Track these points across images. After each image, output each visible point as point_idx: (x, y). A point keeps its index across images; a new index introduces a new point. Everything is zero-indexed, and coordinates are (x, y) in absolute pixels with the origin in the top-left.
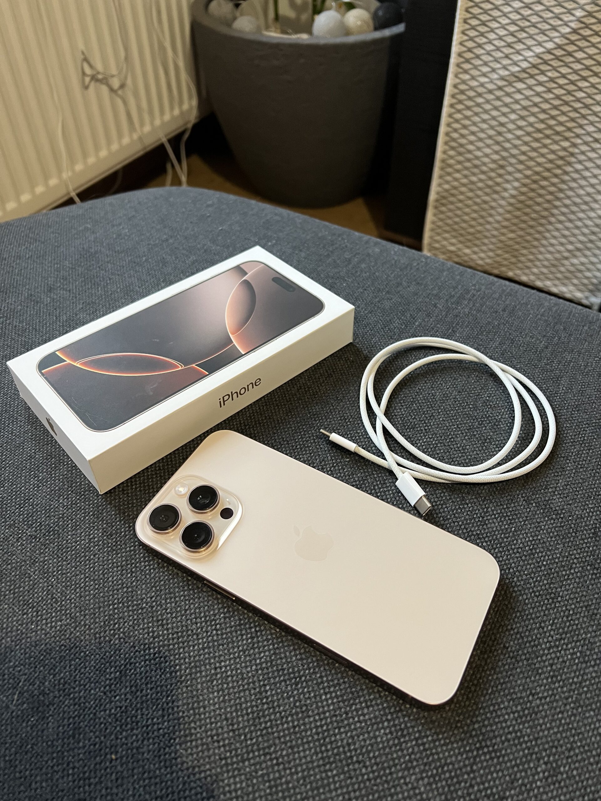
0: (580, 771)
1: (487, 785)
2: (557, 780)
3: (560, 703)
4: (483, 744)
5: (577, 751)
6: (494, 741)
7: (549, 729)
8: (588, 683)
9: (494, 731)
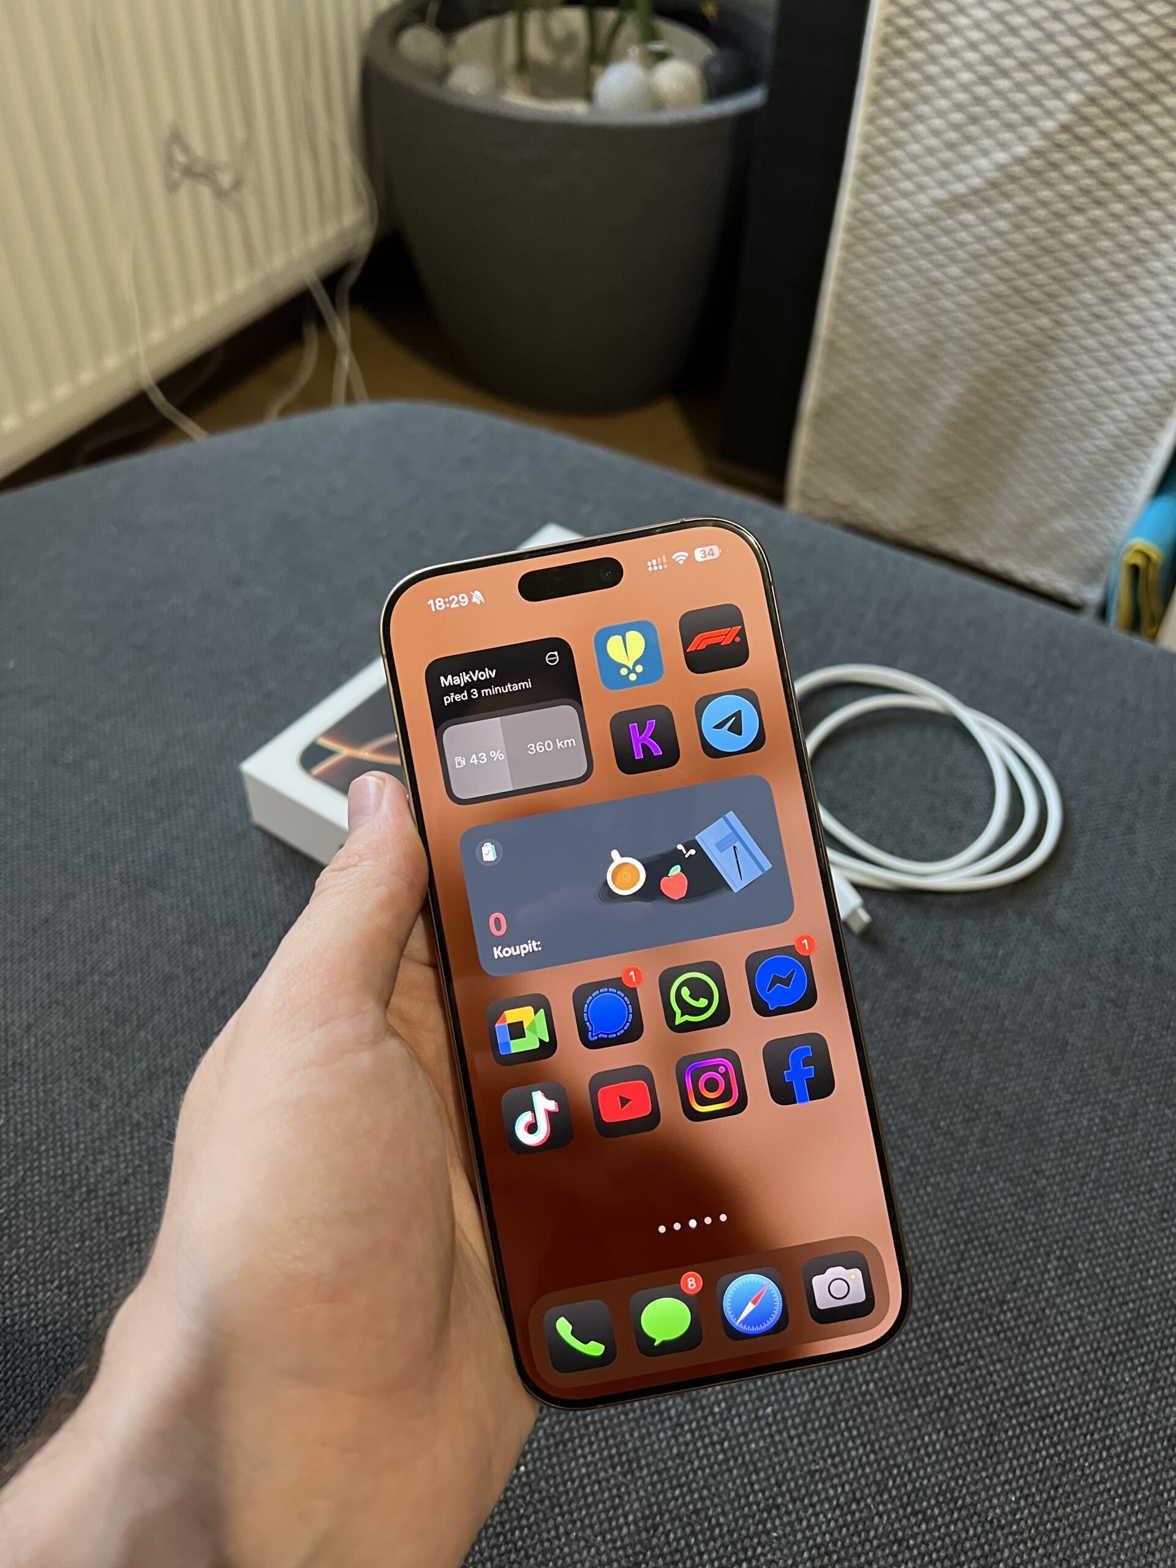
0: (1104, 1268)
1: (980, 1286)
2: (1074, 1280)
3: (1074, 1183)
4: (973, 1235)
5: (1099, 1243)
6: (987, 1232)
7: (1060, 1216)
8: (1111, 1157)
9: (986, 1220)
